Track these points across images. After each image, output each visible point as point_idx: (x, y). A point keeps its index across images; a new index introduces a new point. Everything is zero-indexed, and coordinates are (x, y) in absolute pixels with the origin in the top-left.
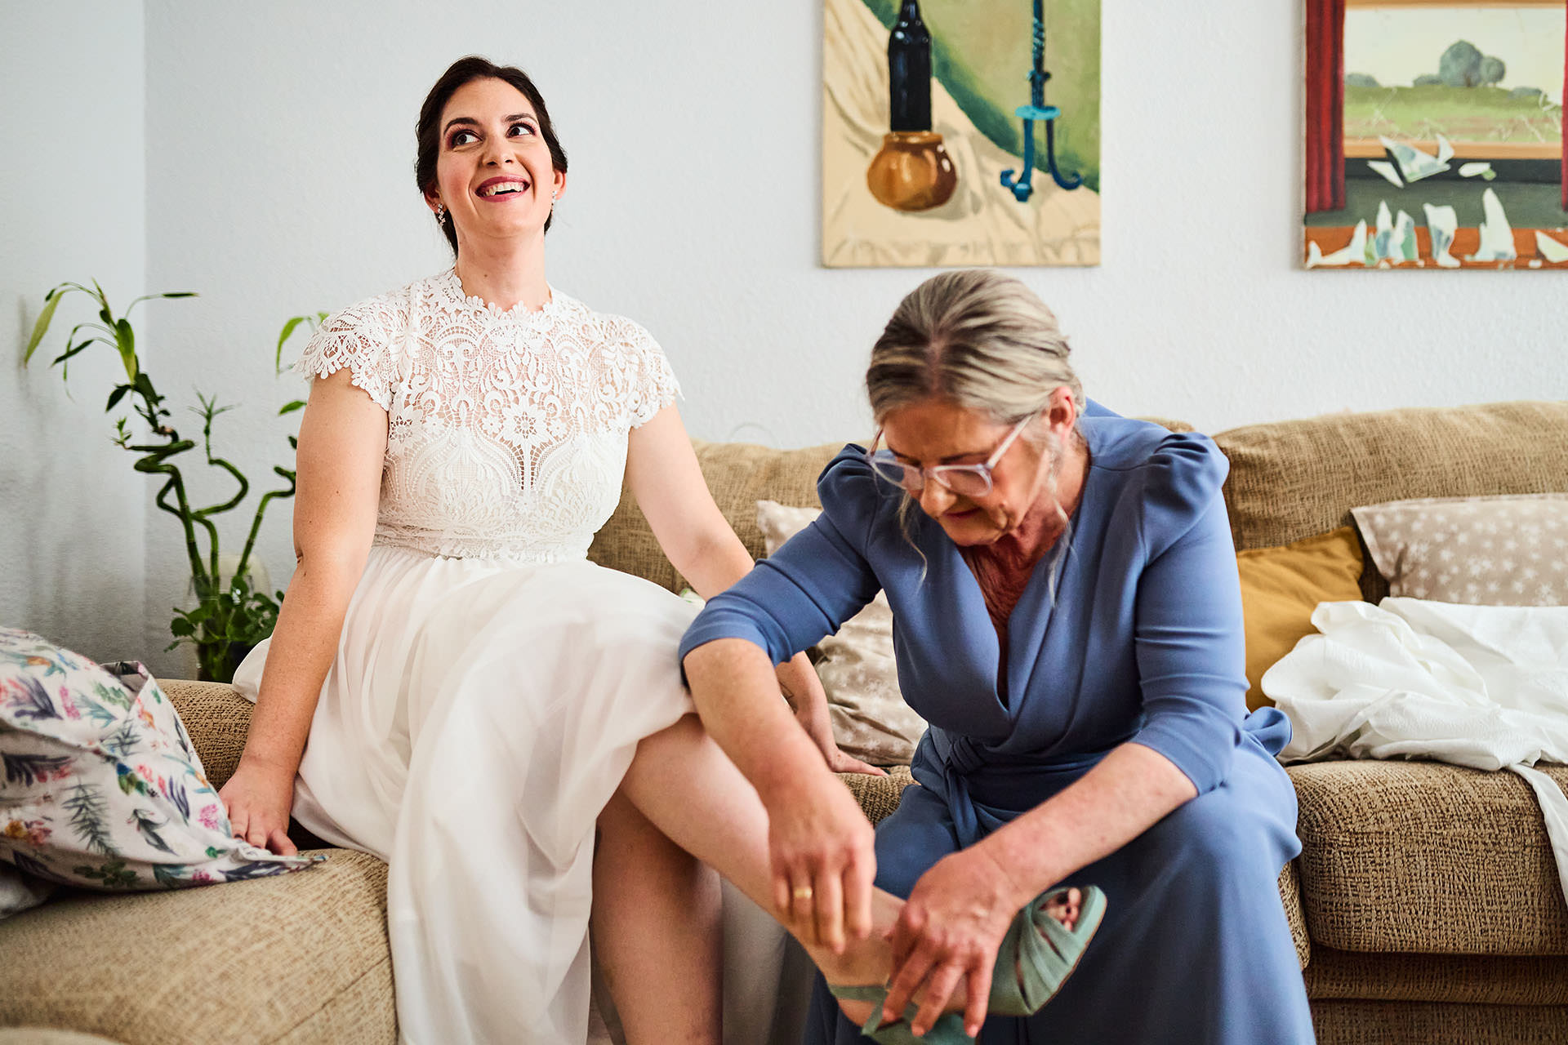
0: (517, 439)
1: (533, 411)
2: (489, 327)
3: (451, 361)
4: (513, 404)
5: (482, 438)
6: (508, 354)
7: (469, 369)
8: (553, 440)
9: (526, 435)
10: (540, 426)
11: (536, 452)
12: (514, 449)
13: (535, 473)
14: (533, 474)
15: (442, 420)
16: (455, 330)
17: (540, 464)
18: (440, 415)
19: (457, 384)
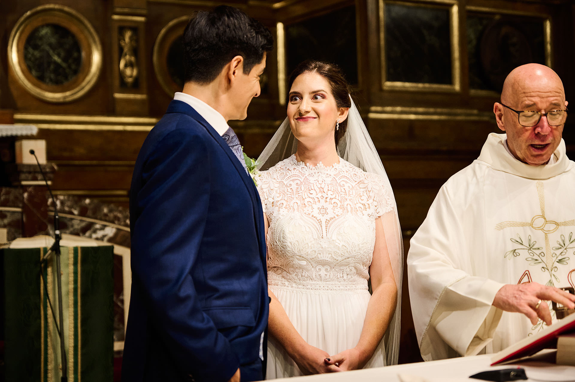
0: (319, 217)
1: (326, 205)
2: (307, 173)
3: (291, 188)
4: (317, 203)
5: (303, 215)
6: (315, 184)
7: (298, 190)
8: (336, 216)
9: (323, 215)
10: (330, 211)
11: (327, 221)
12: (318, 220)
13: (327, 230)
14: (326, 231)
15: (287, 210)
16: (293, 176)
17: (330, 227)
18: (286, 208)
19: (293, 196)
